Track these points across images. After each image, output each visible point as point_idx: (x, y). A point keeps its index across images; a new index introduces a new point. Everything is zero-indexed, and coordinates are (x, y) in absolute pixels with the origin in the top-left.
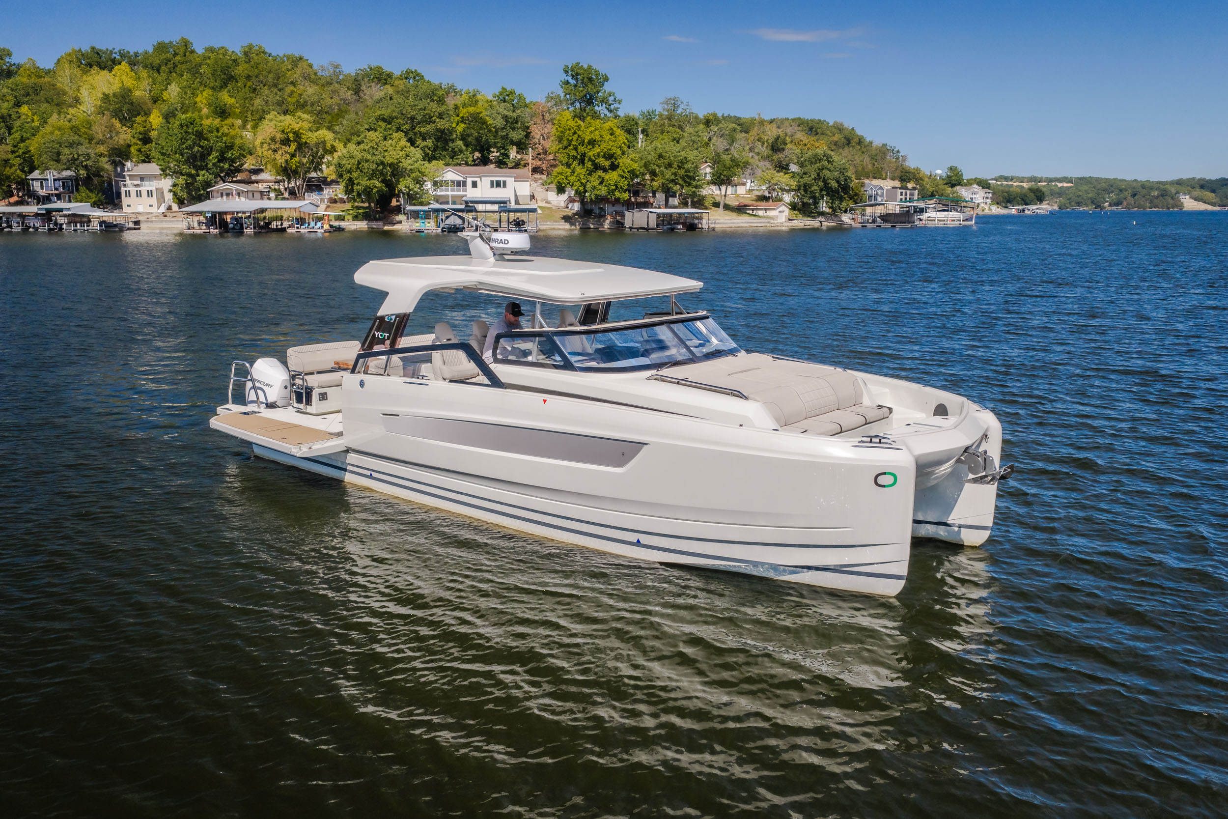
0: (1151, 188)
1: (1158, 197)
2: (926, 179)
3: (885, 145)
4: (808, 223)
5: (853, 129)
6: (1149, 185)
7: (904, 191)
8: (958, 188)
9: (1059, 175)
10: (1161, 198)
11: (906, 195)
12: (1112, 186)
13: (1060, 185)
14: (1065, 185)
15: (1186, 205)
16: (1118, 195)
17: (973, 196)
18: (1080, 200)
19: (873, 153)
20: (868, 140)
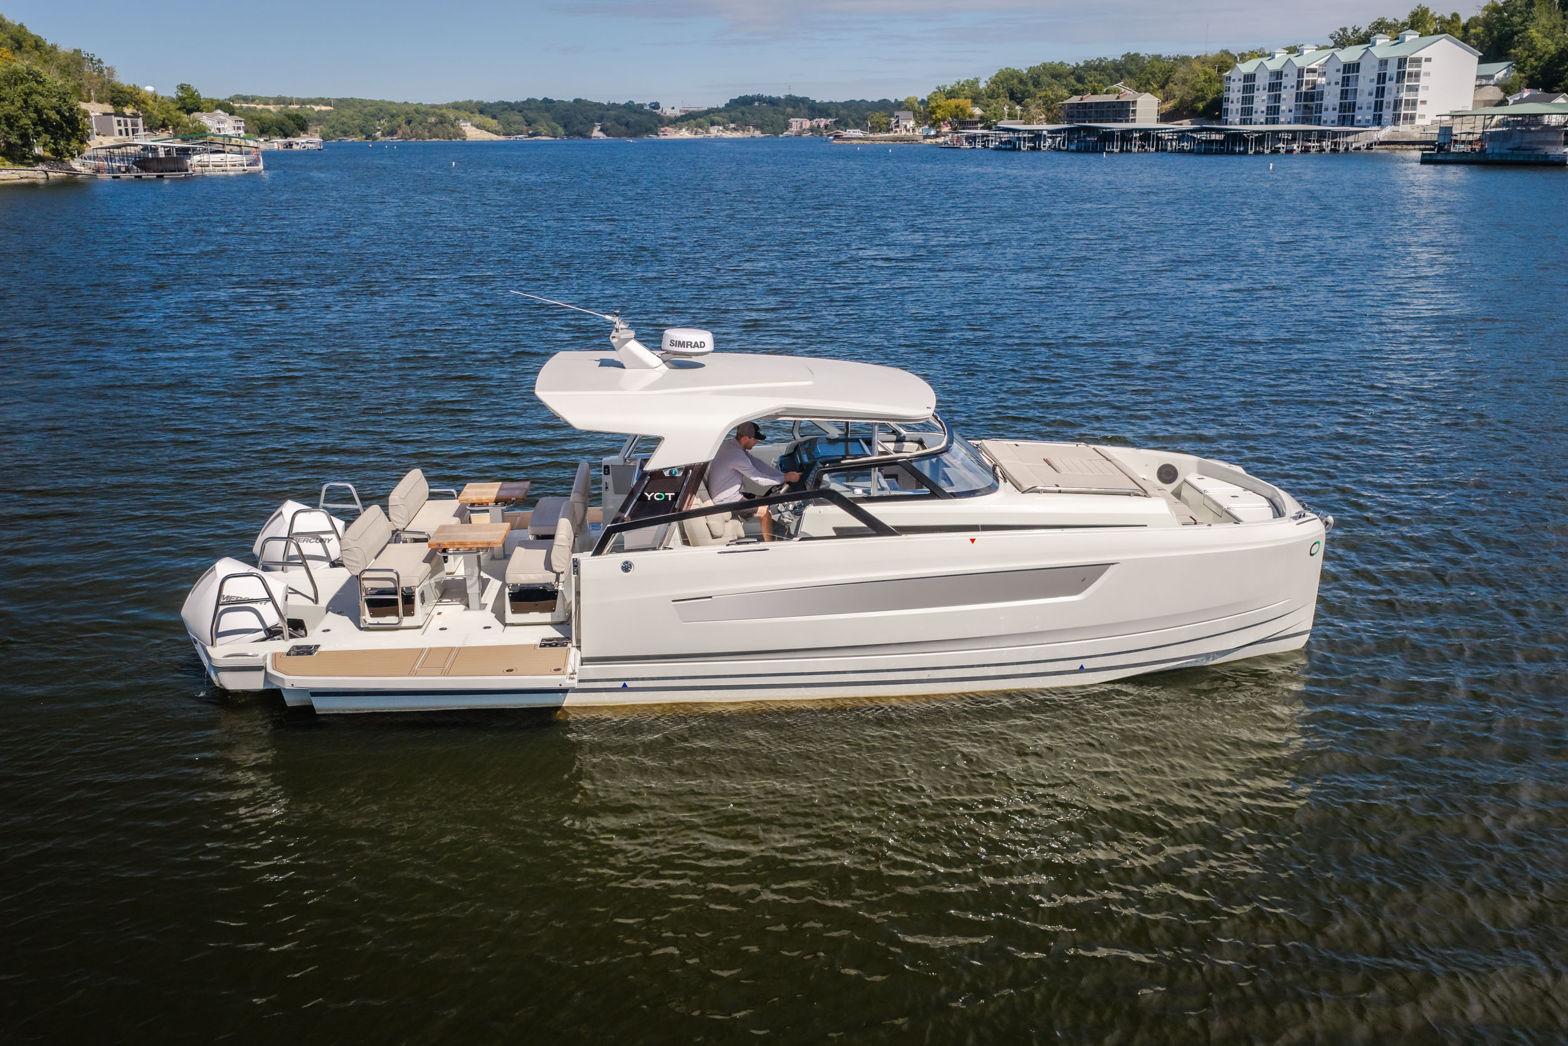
0: (427, 114)
1: (435, 125)
2: (150, 102)
3: (77, 52)
4: (24, 174)
5: (21, 26)
6: (424, 109)
7: (122, 119)
8: (196, 115)
9: (314, 96)
10: (440, 126)
11: (126, 124)
12: (379, 111)
13: (317, 108)
14: (324, 108)
15: (468, 134)
16: (390, 121)
17: (221, 126)
18: (345, 128)
19: (63, 62)
20: (49, 43)
